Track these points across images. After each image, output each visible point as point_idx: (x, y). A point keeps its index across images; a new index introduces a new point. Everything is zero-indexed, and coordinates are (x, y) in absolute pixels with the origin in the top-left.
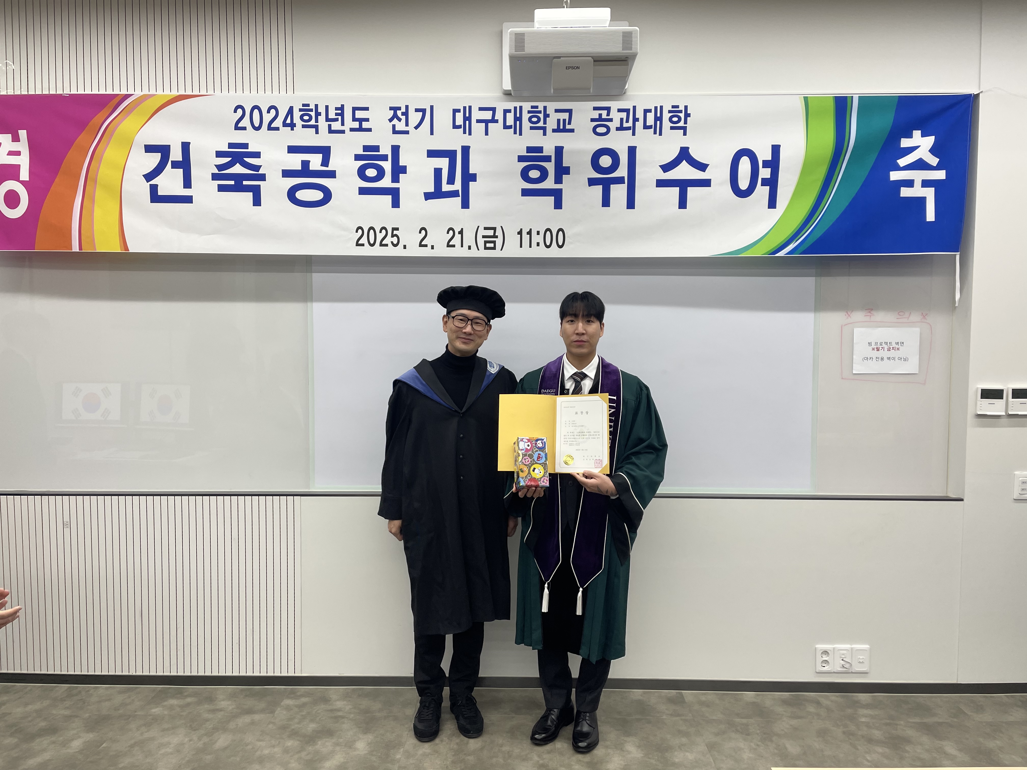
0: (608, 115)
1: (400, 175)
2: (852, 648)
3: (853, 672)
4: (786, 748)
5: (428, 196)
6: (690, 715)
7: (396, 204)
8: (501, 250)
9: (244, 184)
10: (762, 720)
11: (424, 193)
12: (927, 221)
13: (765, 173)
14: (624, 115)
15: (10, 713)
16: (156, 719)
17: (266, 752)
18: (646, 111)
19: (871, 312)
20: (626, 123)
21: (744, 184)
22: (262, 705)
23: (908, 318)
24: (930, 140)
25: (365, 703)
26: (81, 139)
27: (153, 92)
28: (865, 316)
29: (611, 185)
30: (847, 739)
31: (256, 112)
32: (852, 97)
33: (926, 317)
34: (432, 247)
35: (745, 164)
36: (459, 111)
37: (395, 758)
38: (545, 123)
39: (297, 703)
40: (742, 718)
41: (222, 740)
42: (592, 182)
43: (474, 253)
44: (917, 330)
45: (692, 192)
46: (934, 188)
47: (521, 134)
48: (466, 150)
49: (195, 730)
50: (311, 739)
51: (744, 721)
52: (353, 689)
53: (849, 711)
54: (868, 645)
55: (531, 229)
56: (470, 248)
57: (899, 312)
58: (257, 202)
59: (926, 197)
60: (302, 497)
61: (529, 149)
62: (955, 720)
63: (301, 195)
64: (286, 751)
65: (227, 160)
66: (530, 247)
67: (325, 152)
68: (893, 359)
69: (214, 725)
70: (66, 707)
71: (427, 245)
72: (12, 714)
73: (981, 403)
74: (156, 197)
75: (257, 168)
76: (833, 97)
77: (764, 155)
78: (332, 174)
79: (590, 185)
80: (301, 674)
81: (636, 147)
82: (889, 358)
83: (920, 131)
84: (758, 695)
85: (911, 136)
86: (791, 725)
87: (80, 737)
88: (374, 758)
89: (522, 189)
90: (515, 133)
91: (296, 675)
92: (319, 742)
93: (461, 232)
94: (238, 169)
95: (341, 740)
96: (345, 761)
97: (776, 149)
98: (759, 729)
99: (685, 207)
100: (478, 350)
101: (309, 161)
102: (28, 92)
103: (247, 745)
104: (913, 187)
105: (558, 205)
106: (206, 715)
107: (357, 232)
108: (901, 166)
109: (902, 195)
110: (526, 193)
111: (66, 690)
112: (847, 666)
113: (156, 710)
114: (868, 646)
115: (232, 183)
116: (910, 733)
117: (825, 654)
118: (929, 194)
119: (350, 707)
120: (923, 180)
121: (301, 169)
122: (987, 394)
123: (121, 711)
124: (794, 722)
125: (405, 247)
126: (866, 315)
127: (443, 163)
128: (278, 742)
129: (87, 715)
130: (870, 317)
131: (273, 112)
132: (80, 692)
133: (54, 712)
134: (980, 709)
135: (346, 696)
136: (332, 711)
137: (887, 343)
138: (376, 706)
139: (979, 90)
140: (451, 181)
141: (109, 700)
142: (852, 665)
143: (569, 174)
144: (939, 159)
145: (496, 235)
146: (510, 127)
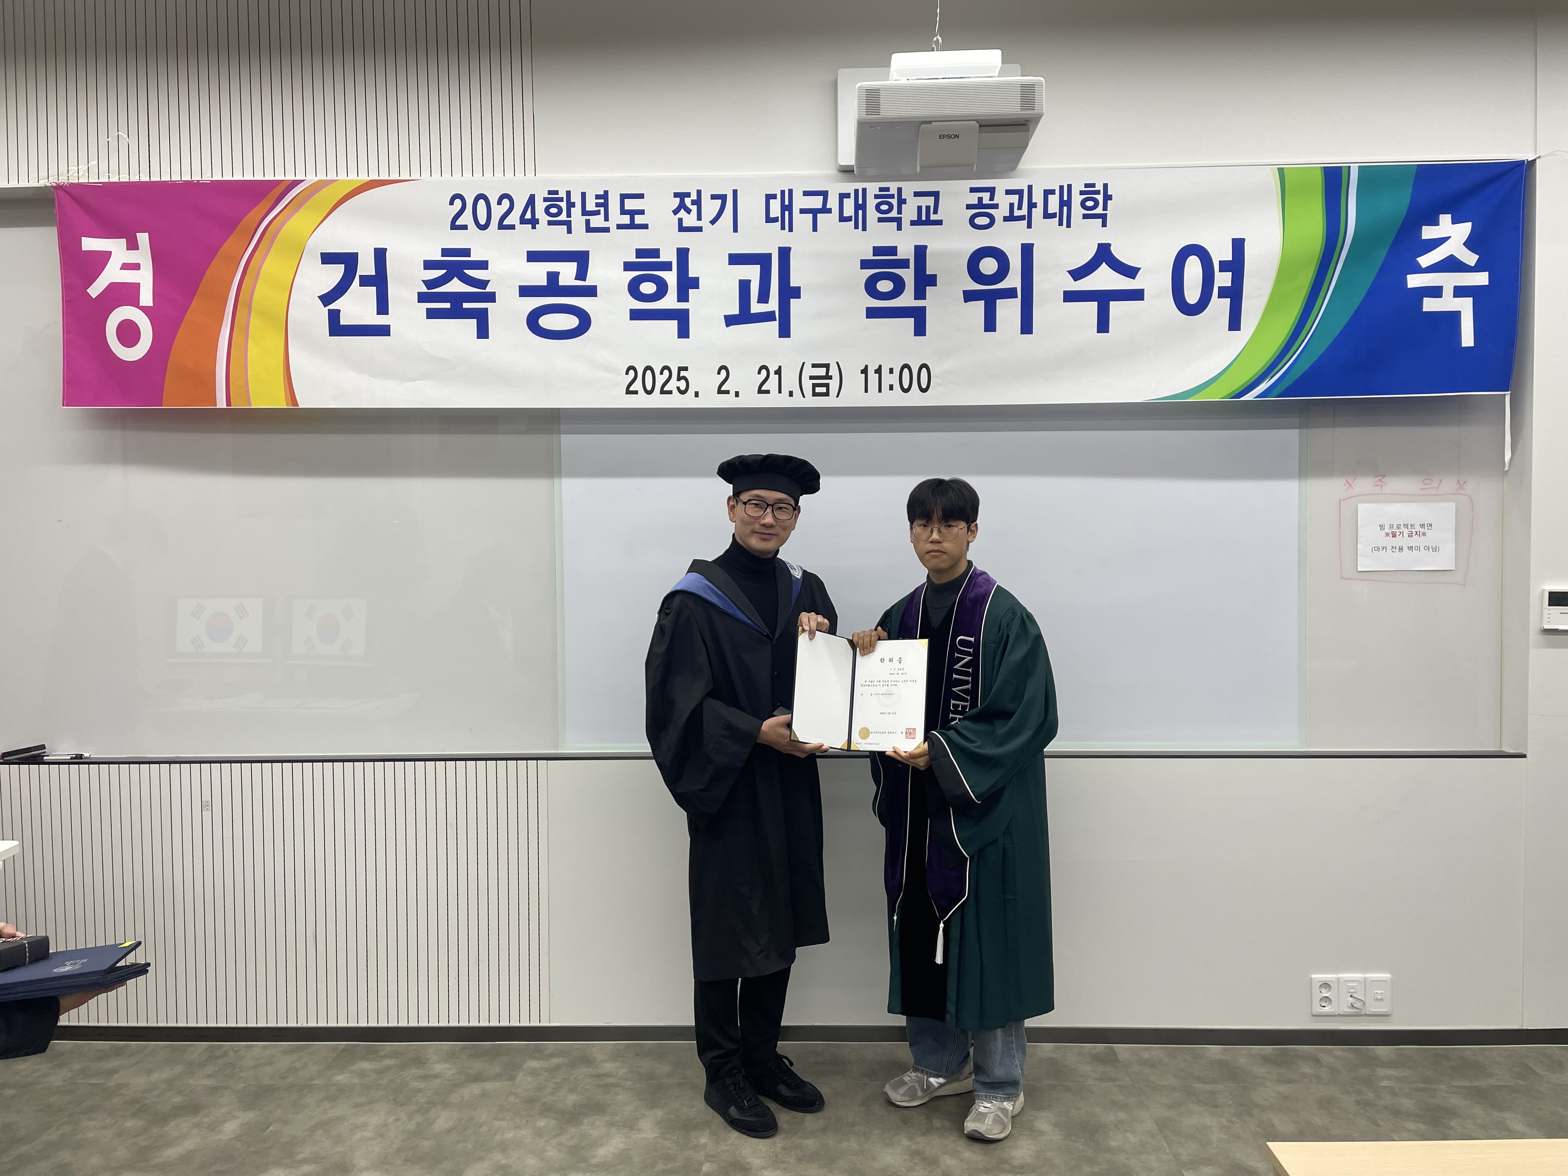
0: (992, 198)
1: (690, 290)
2: (1365, 979)
3: (1367, 1013)
4: (1273, 1126)
5: (730, 321)
6: (1128, 1079)
7: (684, 332)
8: (838, 396)
9: (464, 307)
10: (1235, 1085)
11: (725, 316)
12: (1463, 345)
13: (1223, 279)
14: (1015, 199)
15: (128, 1085)
16: (343, 1091)
17: (509, 1135)
18: (1048, 193)
19: (1383, 480)
20: (1018, 209)
21: (1192, 296)
22: (496, 1069)
23: (1438, 488)
24: (1466, 228)
25: (646, 1065)
26: (230, 244)
27: (331, 176)
28: (1374, 486)
29: (997, 300)
30: (1363, 1111)
31: (481, 203)
32: (1349, 167)
33: (1463, 486)
34: (737, 394)
35: (1193, 268)
36: (774, 197)
37: (699, 1143)
38: (900, 212)
39: (547, 1066)
40: (1206, 1083)
41: (443, 1120)
42: (969, 296)
43: (798, 402)
44: (1452, 505)
45: (1116, 308)
46: (1472, 298)
47: (864, 229)
48: (785, 253)
49: (401, 1105)
50: (572, 1117)
51: (1208, 1087)
52: (627, 1046)
53: (1364, 1071)
54: (1391, 974)
55: (881, 365)
56: (791, 394)
57: (1425, 479)
58: (483, 332)
59: (1460, 312)
60: (549, 761)
61: (877, 251)
62: (1521, 1082)
63: (547, 322)
64: (539, 1133)
65: (439, 273)
66: (880, 391)
67: (581, 259)
68: (1416, 548)
69: (429, 1097)
70: (208, 1075)
71: (729, 391)
72: (131, 1085)
73: (1549, 612)
74: (336, 328)
75: (484, 284)
76: (1321, 167)
77: (1221, 253)
78: (591, 291)
79: (966, 300)
80: (550, 1023)
81: (1033, 245)
82: (1410, 548)
83: (1450, 215)
84: (1225, 1050)
85: (1436, 223)
86: (1278, 1093)
87: (234, 1117)
88: (667, 1143)
89: (867, 308)
90: (856, 227)
91: (543, 1024)
92: (585, 1121)
93: (778, 372)
94: (456, 286)
95: (617, 1118)
96: (627, 1147)
97: (1238, 245)
98: (1231, 1099)
99: (1106, 330)
100: (779, 549)
101: (558, 273)
102: (150, 177)
103: (481, 1125)
104: (1441, 297)
105: (920, 330)
106: (416, 1084)
107: (627, 373)
108: (1423, 267)
109: (1425, 309)
110: (872, 313)
111: (205, 1050)
112: (1358, 1005)
113: (342, 1078)
114: (1389, 975)
115: (447, 305)
116: (1455, 1101)
117: (1326, 988)
118: (1465, 307)
119: (625, 1070)
120: (1455, 287)
121: (546, 284)
122: (1557, 599)
123: (289, 1080)
124: (1283, 1088)
125: (697, 394)
126: (1376, 484)
127: (752, 273)
128: (525, 1121)
129: (242, 1085)
130: (1380, 487)
131: (506, 203)
132: (226, 1053)
133: (191, 1082)
134: (1557, 1066)
135: (616, 1056)
136: (599, 1076)
137: (1407, 525)
138: (664, 1069)
139: (1536, 154)
140: (764, 298)
141: (270, 1063)
142: (1366, 1003)
143: (936, 285)
144: (1478, 257)
145: (830, 374)
146: (849, 219)
